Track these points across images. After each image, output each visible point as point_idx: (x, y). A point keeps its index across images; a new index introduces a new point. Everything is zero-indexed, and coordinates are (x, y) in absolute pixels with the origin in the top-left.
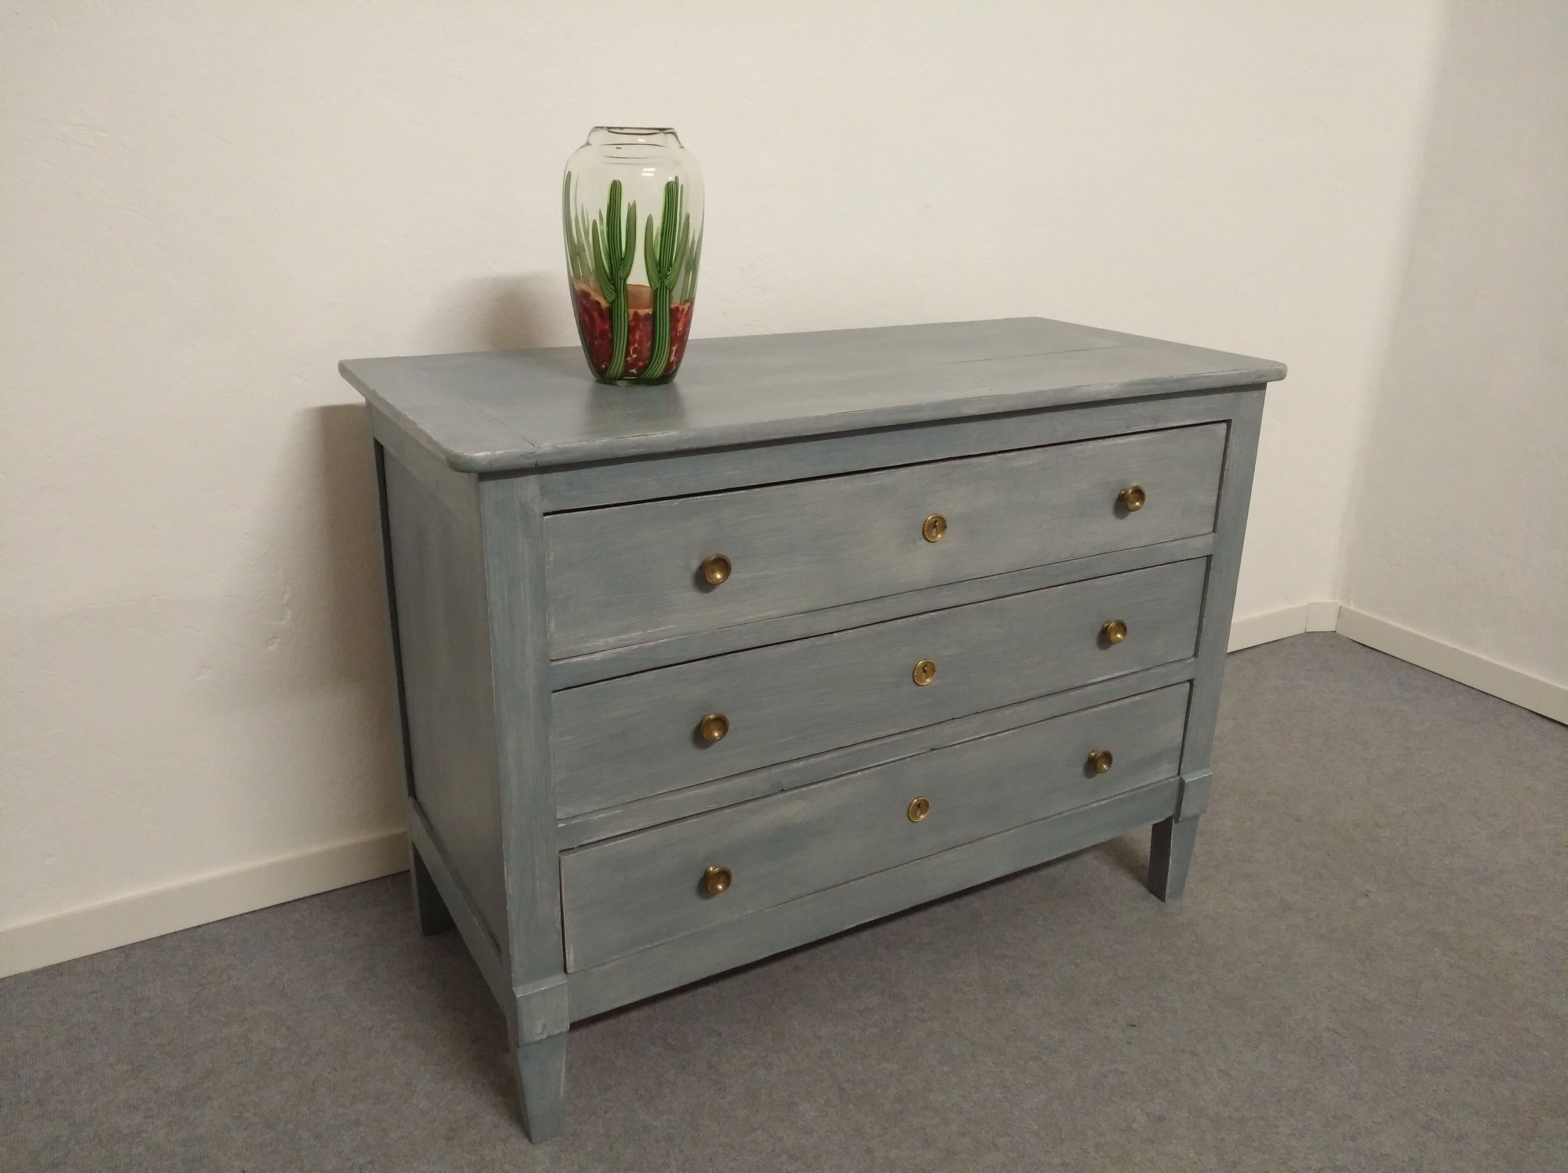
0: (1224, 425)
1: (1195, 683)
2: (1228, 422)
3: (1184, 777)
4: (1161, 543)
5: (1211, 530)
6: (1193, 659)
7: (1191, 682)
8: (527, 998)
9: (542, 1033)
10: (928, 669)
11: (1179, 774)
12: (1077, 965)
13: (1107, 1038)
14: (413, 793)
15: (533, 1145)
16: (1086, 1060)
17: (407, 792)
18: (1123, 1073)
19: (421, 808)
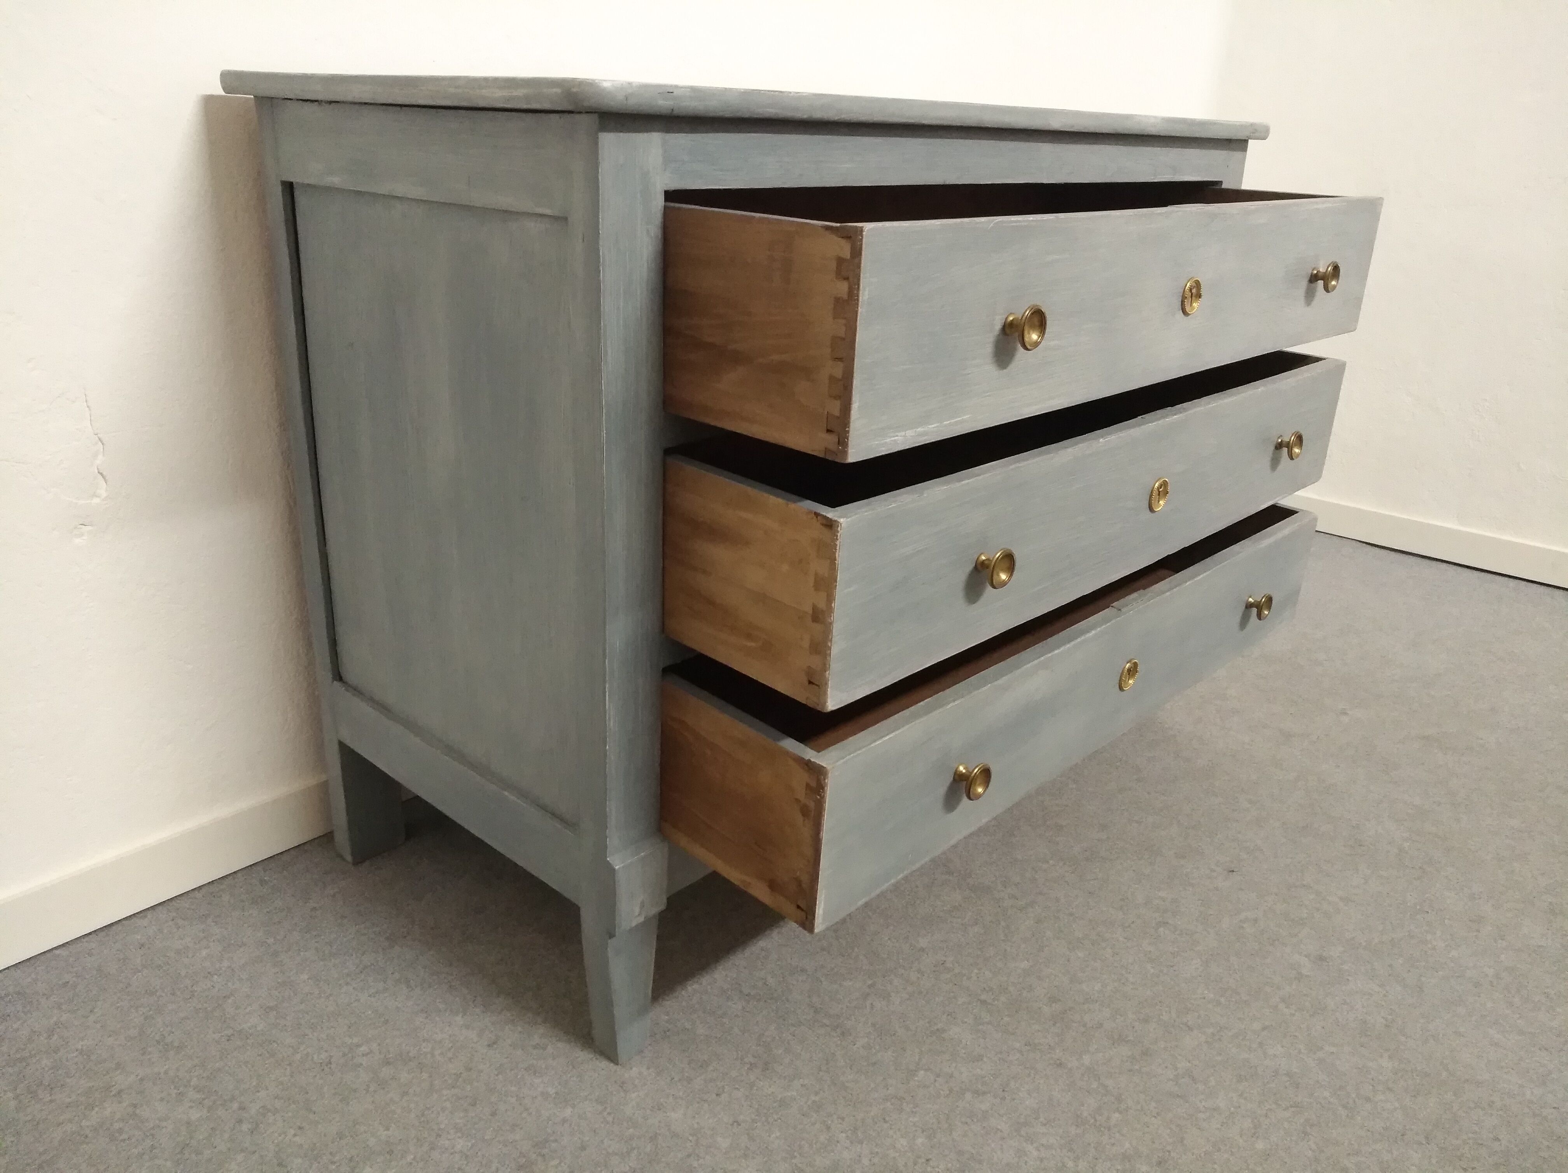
8: (625, 869)
9: (640, 914)
10: (1163, 490)
12: (1137, 822)
13: (1217, 889)
14: (338, 676)
15: (620, 1066)
16: (1211, 915)
17: (330, 676)
18: (1256, 920)
19: (357, 691)
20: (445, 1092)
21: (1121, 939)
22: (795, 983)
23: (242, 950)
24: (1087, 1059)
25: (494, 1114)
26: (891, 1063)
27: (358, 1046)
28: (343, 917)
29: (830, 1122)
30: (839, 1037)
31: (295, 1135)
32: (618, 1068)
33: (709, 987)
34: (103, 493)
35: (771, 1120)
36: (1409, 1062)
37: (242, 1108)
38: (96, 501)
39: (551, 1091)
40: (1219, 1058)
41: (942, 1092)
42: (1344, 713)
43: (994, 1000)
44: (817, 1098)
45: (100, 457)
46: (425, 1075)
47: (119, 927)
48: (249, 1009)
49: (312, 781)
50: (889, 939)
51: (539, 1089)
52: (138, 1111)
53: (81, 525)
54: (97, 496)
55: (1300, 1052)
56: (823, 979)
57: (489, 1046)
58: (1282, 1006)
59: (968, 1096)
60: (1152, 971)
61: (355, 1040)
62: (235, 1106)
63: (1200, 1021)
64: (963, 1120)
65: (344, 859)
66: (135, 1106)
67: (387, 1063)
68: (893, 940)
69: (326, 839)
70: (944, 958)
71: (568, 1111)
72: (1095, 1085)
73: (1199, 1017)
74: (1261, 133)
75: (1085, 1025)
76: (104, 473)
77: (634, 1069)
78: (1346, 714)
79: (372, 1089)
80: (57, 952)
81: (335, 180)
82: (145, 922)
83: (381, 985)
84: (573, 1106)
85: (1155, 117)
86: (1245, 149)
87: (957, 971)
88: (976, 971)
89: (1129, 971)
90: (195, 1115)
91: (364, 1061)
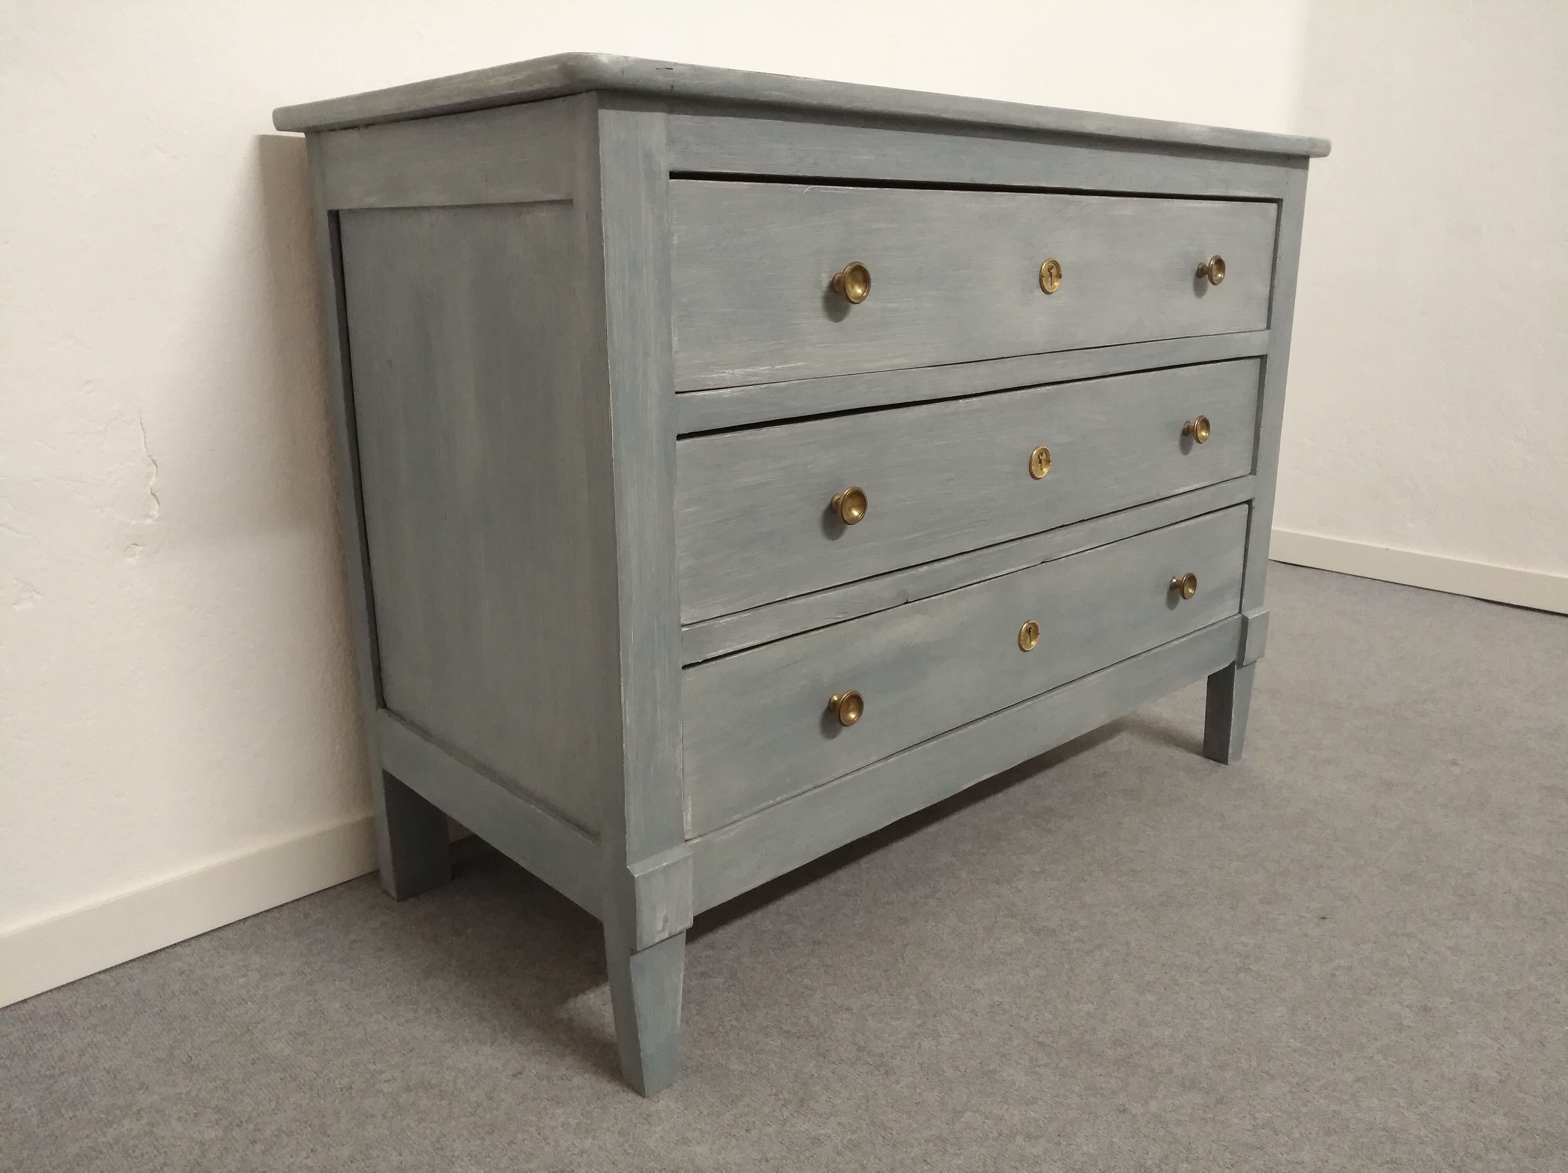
0: (1274, 206)
1: (1254, 504)
2: (1278, 201)
3: (1245, 613)
4: (1228, 333)
5: (1266, 326)
6: (1251, 477)
7: (1249, 502)
8: (647, 877)
9: (663, 930)
10: (1044, 458)
11: (1240, 612)
12: (1219, 868)
13: (1306, 935)
14: (383, 704)
15: (646, 1099)
16: (1299, 961)
17: (374, 703)
18: (1350, 968)
19: (400, 717)
20: (462, 1119)
21: (1196, 983)
22: (839, 1021)
23: (278, 979)
24: (1153, 1106)
25: (511, 1143)
26: (936, 1103)
27: (382, 1072)
28: (381, 950)
29: (865, 1162)
30: (883, 1076)
31: (307, 1157)
32: (645, 1101)
33: (747, 1024)
34: (155, 513)
35: (802, 1158)
36: (1528, 1120)
37: (257, 1130)
38: (149, 521)
39: (573, 1122)
40: (1304, 1110)
41: (990, 1135)
42: (1454, 763)
43: (1053, 1042)
44: (854, 1137)
45: (154, 479)
46: (445, 1103)
47: (163, 954)
48: (278, 1035)
49: (359, 815)
50: (943, 979)
51: (560, 1120)
52: (155, 1129)
53: (134, 544)
54: (150, 517)
55: (1399, 1106)
56: (869, 1018)
57: (514, 1075)
58: (1377, 1057)
59: (1019, 1139)
60: (1231, 1017)
61: (379, 1067)
62: (251, 1127)
63: (1284, 1070)
64: (1013, 1164)
65: (390, 896)
66: (153, 1125)
67: (408, 1089)
68: (947, 981)
69: (373, 876)
70: (1000, 1000)
71: (588, 1142)
72: (1162, 1133)
73: (1283, 1066)
74: (1322, 149)
75: (1153, 1070)
76: (157, 494)
77: (661, 1101)
78: (1456, 764)
79: (390, 1114)
80: (101, 976)
81: (373, 201)
82: (188, 950)
83: (411, 1015)
84: (594, 1138)
85: (1202, 126)
86: (1306, 167)
87: (1014, 1012)
88: (1035, 1013)
89: (1204, 1016)
90: (211, 1134)
91: (386, 1088)
